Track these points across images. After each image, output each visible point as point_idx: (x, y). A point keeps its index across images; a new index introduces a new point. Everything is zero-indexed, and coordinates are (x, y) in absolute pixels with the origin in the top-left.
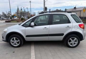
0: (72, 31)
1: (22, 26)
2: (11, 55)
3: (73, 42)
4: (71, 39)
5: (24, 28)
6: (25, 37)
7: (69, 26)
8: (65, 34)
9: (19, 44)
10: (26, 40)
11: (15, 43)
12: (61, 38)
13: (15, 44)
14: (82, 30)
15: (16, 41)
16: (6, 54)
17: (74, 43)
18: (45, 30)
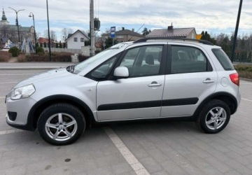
0: (216, 91)
1: (86, 76)
2: (66, 170)
3: (216, 118)
4: (213, 110)
5: (93, 83)
6: (94, 111)
8: (201, 99)
10: (96, 120)
11: (62, 131)
12: (190, 110)
13: (62, 135)
15: (64, 124)
17: (218, 120)
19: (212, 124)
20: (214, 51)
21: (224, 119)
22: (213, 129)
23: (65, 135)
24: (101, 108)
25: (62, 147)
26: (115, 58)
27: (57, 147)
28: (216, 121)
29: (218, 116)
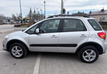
0: (88, 41)
1: (26, 32)
2: (10, 68)
4: (87, 51)
5: (28, 35)
6: (28, 46)
7: (84, 35)
9: (21, 55)
10: (30, 50)
13: (17, 54)
14: (102, 41)
15: (18, 50)
16: (6, 66)
17: (90, 57)
19: (87, 58)
20: (89, 20)
21: (95, 56)
22: (88, 61)
23: (18, 55)
24: (31, 45)
25: (18, 59)
26: (38, 25)
27: (16, 59)
28: (89, 57)
29: (90, 54)
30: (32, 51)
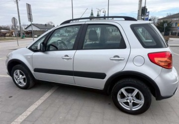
0: (126, 70)
1: (29, 48)
5: (31, 53)
6: (33, 72)
7: (118, 57)
8: (109, 75)
9: (25, 84)
10: (35, 78)
15: (21, 76)
17: (132, 101)
18: (65, 60)
21: (142, 102)
23: (21, 83)
24: (36, 70)
27: (19, 89)
28: (130, 101)
29: (132, 97)
30: (38, 80)
